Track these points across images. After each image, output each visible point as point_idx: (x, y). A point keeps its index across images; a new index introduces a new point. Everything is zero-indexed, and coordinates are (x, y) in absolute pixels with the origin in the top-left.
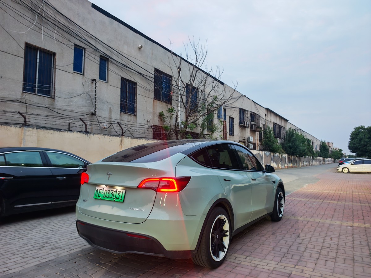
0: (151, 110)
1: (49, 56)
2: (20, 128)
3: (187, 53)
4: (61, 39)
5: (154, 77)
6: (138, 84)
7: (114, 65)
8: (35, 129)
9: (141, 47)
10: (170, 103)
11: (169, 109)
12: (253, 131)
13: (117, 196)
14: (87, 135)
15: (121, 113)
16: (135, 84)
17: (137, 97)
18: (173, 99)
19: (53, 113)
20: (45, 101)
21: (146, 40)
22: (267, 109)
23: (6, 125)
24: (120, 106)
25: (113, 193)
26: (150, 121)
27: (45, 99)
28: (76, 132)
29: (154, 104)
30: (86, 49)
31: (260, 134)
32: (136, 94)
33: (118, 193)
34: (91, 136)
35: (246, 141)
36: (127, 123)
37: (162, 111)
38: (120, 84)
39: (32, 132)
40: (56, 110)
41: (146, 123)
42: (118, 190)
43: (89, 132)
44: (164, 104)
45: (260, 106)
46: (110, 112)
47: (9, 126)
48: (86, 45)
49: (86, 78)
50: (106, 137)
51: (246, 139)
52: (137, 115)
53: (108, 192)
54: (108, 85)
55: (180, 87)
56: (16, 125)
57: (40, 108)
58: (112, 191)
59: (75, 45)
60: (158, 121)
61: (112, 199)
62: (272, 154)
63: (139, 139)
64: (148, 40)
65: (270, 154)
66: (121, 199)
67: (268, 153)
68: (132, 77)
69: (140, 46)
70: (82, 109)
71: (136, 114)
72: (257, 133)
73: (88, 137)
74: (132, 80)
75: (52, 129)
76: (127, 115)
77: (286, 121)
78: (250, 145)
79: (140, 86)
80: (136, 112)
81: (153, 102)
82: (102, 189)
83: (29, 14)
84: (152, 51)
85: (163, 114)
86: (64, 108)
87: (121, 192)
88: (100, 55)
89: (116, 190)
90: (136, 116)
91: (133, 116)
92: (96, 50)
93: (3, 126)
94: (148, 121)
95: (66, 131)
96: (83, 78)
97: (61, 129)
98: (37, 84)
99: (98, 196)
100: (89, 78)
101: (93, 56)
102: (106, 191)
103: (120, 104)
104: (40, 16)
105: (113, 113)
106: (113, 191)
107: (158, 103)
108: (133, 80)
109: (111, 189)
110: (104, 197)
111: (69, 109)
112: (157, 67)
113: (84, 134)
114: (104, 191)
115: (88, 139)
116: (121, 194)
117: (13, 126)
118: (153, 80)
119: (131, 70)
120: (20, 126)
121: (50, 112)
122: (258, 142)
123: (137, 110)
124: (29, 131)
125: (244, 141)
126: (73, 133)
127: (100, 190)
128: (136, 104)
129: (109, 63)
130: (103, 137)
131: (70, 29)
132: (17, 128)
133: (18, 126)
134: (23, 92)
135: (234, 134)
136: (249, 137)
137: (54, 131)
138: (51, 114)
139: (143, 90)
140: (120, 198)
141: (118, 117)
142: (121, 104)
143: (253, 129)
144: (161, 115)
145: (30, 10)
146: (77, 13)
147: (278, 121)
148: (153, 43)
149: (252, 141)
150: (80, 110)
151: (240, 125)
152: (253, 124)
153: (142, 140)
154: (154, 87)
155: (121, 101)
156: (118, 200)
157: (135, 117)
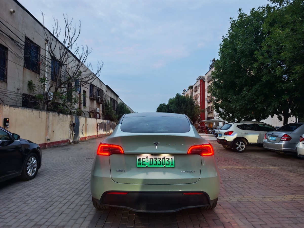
3: (57, 28)
5: (24, 45)
6: (9, 49)
9: (14, 11)
10: (38, 72)
11: (41, 79)
12: (98, 104)
13: (167, 162)
16: (6, 49)
18: (40, 68)
21: (18, 6)
22: (107, 87)
25: (161, 160)
26: (20, 89)
29: (23, 72)
31: (103, 106)
32: (7, 60)
33: (166, 160)
35: (94, 111)
37: (31, 80)
41: (16, 91)
42: (166, 158)
44: (33, 73)
45: (103, 83)
51: (94, 110)
52: (7, 83)
53: (154, 160)
55: (47, 58)
58: (158, 158)
60: (27, 90)
61: (161, 166)
62: (111, 122)
63: (16, 108)
64: (20, 7)
65: (110, 122)
66: (172, 165)
67: (109, 121)
68: (4, 41)
69: (12, 10)
71: (7, 81)
72: (101, 105)
77: (117, 96)
78: (97, 115)
79: (11, 52)
81: (22, 70)
82: (146, 157)
84: (23, 19)
85: (32, 83)
87: (170, 159)
89: (163, 157)
91: (4, 83)
94: (18, 89)
99: (143, 165)
102: (151, 160)
106: (160, 158)
107: (27, 71)
109: (157, 157)
110: (150, 165)
112: (27, 36)
114: (149, 159)
116: (170, 160)
118: (23, 47)
122: (102, 113)
123: (8, 77)
125: (93, 111)
127: (143, 158)
128: (7, 69)
135: (86, 105)
136: (96, 109)
139: (13, 55)
140: (171, 163)
143: (99, 102)
144: (30, 84)
147: (113, 97)
148: (24, 10)
149: (99, 112)
151: (91, 98)
152: (99, 98)
153: (18, 108)
154: (24, 54)
156: (169, 166)
157: (5, 84)
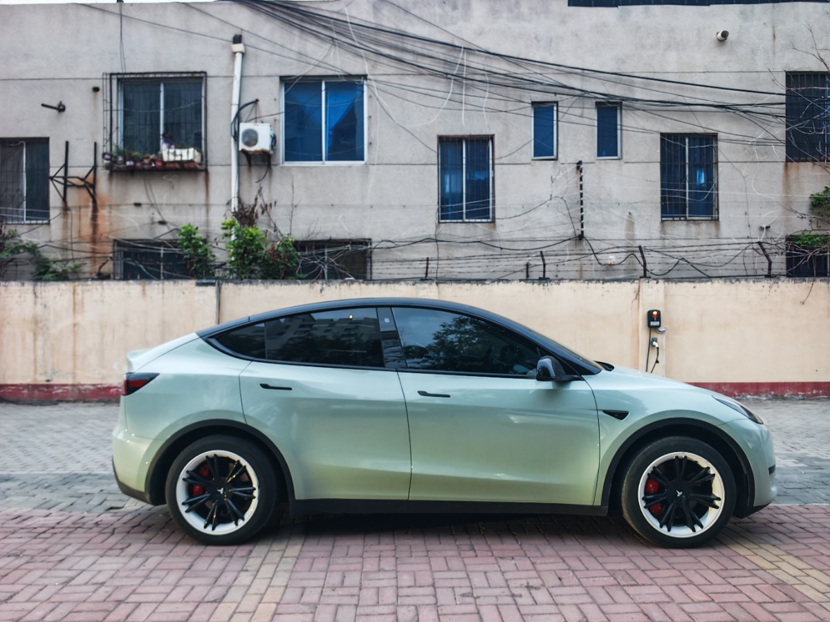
0: (777, 195)
1: (480, 145)
2: (414, 285)
4: (501, 105)
5: (784, 101)
6: (721, 136)
7: (638, 112)
8: (434, 284)
9: (725, 35)
14: (541, 285)
15: (662, 221)
16: (710, 138)
17: (720, 169)
19: (493, 250)
20: (478, 229)
21: (748, 7)
23: (394, 283)
24: (659, 205)
26: (769, 227)
27: (476, 226)
28: (516, 282)
29: (786, 174)
30: (560, 104)
32: (717, 163)
34: (553, 287)
36: (683, 243)
38: (659, 151)
39: (428, 290)
40: (497, 244)
41: (753, 234)
43: (551, 278)
46: (631, 224)
47: (397, 283)
48: (555, 94)
49: (563, 164)
50: (592, 285)
52: (720, 219)
54: (622, 163)
56: (407, 282)
57: (469, 246)
59: (533, 103)
60: (806, 223)
63: (703, 284)
64: (757, 5)
69: (719, 34)
70: (554, 231)
71: (718, 217)
73: (544, 289)
74: (697, 132)
75: (469, 281)
76: (685, 222)
79: (727, 140)
80: (718, 210)
81: (782, 171)
83: (440, 85)
84: (774, 26)
86: (515, 237)
88: (597, 104)
90: (718, 219)
91: (705, 223)
92: (583, 94)
93: (389, 285)
94: (761, 229)
95: (496, 282)
96: (554, 167)
97: (486, 280)
98: (464, 203)
100: (569, 161)
101: (578, 111)
103: (659, 200)
104: (458, 79)
105: (637, 227)
108: (700, 130)
111: (526, 236)
112: (794, 68)
113: (535, 284)
115: (545, 294)
117: (403, 283)
118: (781, 109)
119: (691, 107)
120: (413, 282)
121: (486, 249)
123: (721, 204)
124: (424, 288)
126: (509, 284)
128: (717, 189)
129: (624, 112)
130: (585, 285)
131: (519, 76)
132: (409, 285)
133: (410, 282)
134: (439, 223)
137: (472, 284)
138: (491, 253)
139: (737, 147)
141: (656, 233)
142: (663, 199)
144: (821, 203)
145: (441, 77)
146: (533, 36)
148: (777, 4)
150: (549, 234)
155: (663, 192)
157: (713, 224)
